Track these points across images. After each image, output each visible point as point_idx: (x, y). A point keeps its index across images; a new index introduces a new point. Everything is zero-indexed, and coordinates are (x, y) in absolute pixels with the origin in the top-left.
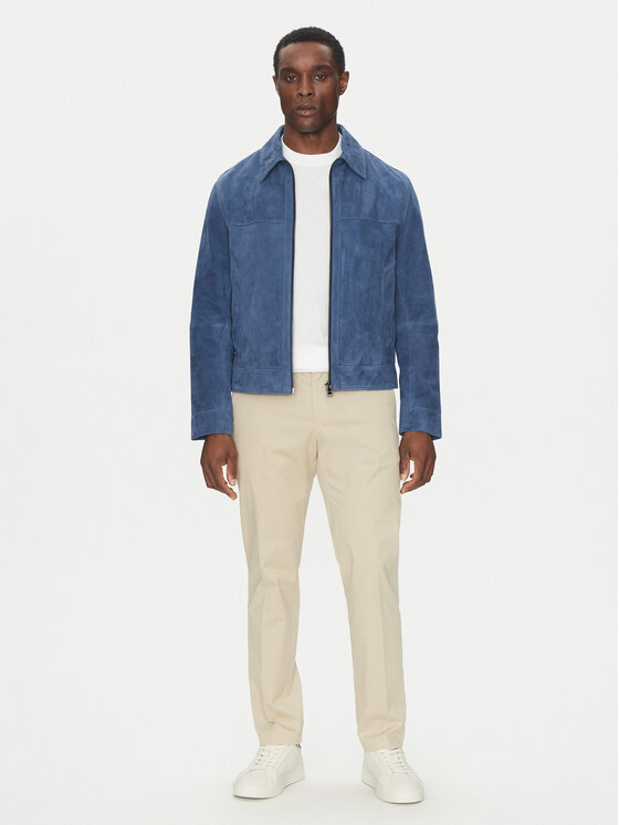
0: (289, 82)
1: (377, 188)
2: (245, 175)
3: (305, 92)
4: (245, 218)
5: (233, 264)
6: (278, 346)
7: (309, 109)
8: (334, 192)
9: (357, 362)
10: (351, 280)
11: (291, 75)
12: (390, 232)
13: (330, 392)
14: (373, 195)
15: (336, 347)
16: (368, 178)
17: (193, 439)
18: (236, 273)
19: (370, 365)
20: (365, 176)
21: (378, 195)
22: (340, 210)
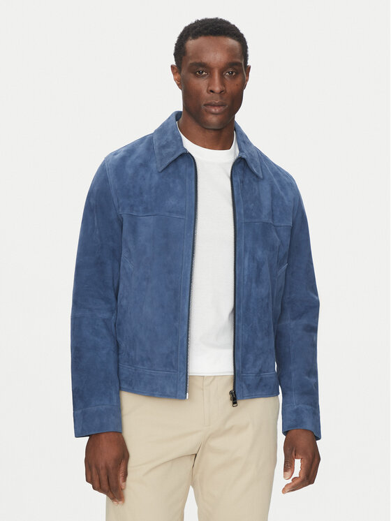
0: (198, 76)
1: (272, 188)
2: (139, 161)
3: (217, 89)
4: (141, 208)
5: (124, 254)
6: (174, 348)
7: (219, 106)
8: (235, 193)
9: (257, 370)
10: (254, 285)
11: (201, 69)
12: (285, 235)
13: (234, 401)
14: (269, 196)
15: (239, 354)
16: (263, 179)
17: (76, 436)
18: (128, 265)
19: (268, 372)
20: (261, 177)
21: (273, 195)
22: (242, 212)
